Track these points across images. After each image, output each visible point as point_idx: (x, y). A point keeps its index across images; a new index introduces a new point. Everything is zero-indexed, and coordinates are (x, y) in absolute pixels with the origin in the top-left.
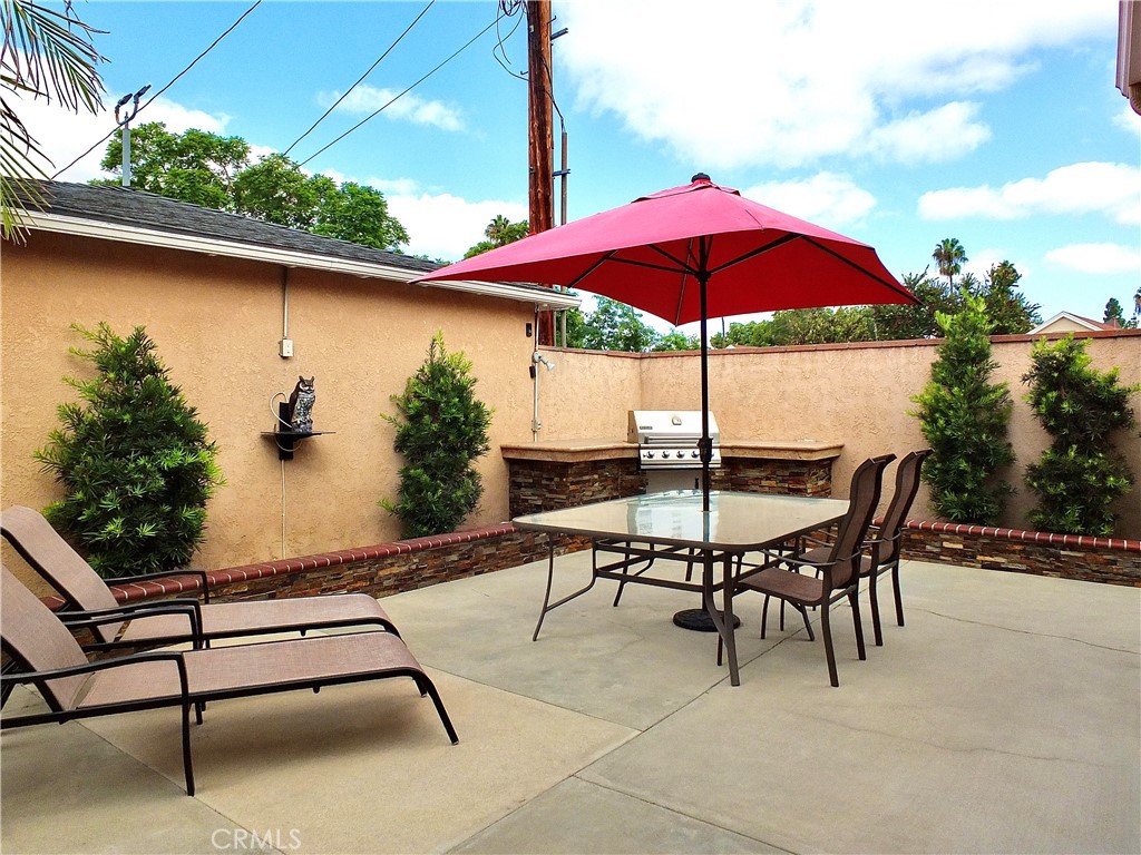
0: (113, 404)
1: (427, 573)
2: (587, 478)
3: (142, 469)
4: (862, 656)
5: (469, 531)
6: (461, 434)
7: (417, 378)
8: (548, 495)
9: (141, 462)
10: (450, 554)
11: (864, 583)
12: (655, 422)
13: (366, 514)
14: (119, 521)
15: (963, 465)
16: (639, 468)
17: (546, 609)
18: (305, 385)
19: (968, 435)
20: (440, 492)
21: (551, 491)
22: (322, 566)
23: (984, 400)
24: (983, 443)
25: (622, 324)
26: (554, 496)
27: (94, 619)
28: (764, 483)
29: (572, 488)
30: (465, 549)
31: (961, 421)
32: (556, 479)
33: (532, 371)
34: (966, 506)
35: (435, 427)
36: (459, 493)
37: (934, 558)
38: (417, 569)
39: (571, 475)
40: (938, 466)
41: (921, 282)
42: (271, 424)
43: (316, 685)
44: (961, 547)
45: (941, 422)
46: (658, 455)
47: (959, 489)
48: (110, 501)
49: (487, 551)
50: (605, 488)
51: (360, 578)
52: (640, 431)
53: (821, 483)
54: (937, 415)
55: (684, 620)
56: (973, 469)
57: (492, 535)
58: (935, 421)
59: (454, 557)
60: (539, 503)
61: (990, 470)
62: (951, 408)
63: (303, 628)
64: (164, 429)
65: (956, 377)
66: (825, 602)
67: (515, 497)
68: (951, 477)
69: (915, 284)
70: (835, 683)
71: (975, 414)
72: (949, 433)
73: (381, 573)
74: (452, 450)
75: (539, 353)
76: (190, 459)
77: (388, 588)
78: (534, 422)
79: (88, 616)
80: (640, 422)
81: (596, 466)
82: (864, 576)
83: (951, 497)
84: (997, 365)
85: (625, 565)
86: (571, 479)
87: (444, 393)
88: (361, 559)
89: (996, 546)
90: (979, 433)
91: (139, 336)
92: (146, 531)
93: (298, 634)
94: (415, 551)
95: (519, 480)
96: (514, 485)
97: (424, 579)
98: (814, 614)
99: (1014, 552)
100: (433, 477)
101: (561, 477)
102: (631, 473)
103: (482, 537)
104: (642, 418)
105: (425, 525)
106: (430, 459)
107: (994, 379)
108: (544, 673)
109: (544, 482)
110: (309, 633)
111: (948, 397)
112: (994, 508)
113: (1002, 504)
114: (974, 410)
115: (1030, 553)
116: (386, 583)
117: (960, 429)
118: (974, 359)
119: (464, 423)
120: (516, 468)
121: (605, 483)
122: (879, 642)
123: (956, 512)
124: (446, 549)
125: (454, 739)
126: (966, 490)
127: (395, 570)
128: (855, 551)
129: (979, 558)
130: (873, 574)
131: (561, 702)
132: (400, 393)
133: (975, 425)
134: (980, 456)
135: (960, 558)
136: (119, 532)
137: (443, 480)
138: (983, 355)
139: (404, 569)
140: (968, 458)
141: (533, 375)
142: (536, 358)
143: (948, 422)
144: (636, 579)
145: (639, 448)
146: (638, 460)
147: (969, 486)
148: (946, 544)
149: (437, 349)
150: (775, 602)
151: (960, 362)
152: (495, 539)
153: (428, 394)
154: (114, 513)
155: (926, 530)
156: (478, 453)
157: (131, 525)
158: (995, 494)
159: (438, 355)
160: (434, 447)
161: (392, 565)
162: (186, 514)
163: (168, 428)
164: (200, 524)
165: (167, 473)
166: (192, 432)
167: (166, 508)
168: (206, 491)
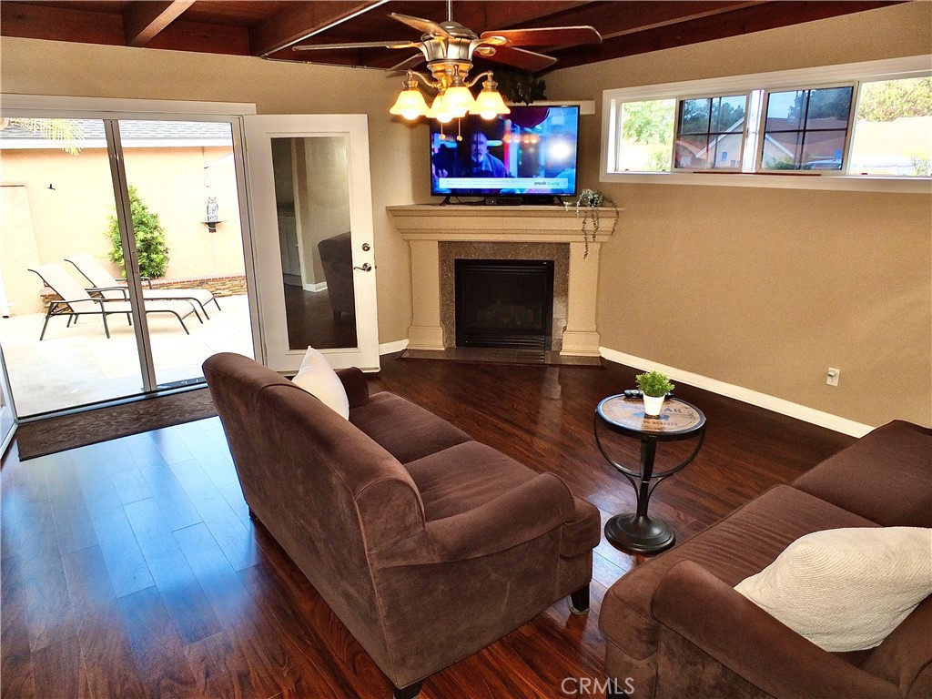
18: (213, 200)
22: (215, 280)
42: (204, 217)
64: (140, 224)
76: (150, 236)
79: (98, 289)
162: (153, 256)
163: (142, 223)
164: (162, 260)
165: (142, 241)
166: (152, 223)
167: (145, 254)
168: (161, 248)
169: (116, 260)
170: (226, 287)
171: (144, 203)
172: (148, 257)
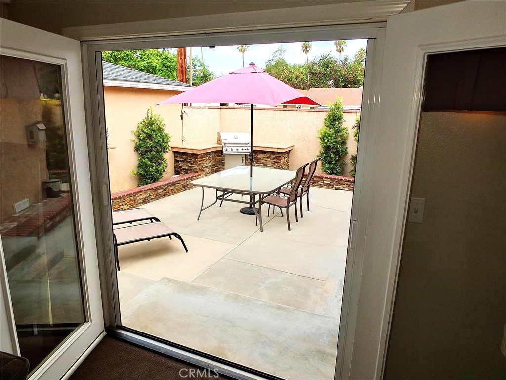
1: (152, 197)
2: (204, 159)
4: (297, 221)
5: (165, 181)
6: (161, 146)
7: (142, 123)
8: (190, 165)
10: (159, 190)
11: (299, 199)
12: (228, 137)
13: (125, 175)
15: (332, 155)
16: (222, 154)
17: (202, 210)
19: (334, 145)
20: (154, 168)
21: (191, 164)
22: (120, 198)
23: (340, 134)
24: (338, 148)
25: (199, 70)
26: (192, 166)
28: (266, 159)
29: (199, 163)
30: (164, 188)
31: (332, 141)
32: (193, 160)
33: (182, 116)
34: (332, 169)
35: (151, 144)
36: (161, 168)
37: (321, 186)
38: (149, 196)
39: (198, 158)
40: (324, 155)
41: (328, 58)
43: (149, 239)
44: (329, 182)
45: (326, 141)
46: (229, 150)
47: (330, 163)
49: (171, 188)
50: (210, 162)
51: (131, 201)
52: (223, 141)
53: (285, 159)
54: (325, 138)
55: (243, 211)
56: (335, 157)
57: (173, 182)
58: (324, 140)
59: (161, 191)
60: (187, 168)
61: (340, 157)
62: (329, 136)
63: (131, 222)
65: (332, 125)
66: (287, 207)
67: (177, 166)
68: (328, 159)
69: (325, 58)
70: (289, 229)
71: (337, 138)
72: (328, 144)
73: (138, 198)
74: (158, 152)
75: (184, 110)
78: (183, 137)
80: (223, 138)
81: (207, 154)
82: (299, 197)
83: (328, 166)
84: (345, 121)
85: (223, 196)
86: (199, 160)
87: (154, 131)
88: (131, 194)
89: (340, 182)
90: (337, 145)
94: (148, 190)
95: (178, 159)
96: (176, 161)
97: (151, 199)
98: (284, 210)
99: (345, 184)
100: (151, 161)
101: (195, 159)
102: (220, 156)
103: (170, 183)
104: (224, 136)
105: (149, 179)
106: (150, 155)
107: (343, 126)
108: (205, 230)
109: (188, 160)
111: (329, 132)
112: (340, 170)
113: (343, 168)
114: (336, 137)
115: (349, 185)
116: (139, 202)
117: (331, 143)
118: (338, 119)
119: (162, 142)
120: (177, 155)
122: (302, 217)
123: (329, 171)
124: (158, 188)
125: (187, 251)
126: (332, 164)
127: (142, 197)
128: (296, 191)
129: (334, 186)
130: (301, 196)
131: (213, 239)
132: (136, 130)
133: (336, 142)
134: (337, 153)
135: (329, 186)
137: (155, 163)
138: (341, 118)
139: (145, 196)
140: (334, 153)
141: (182, 118)
142: (183, 112)
143: (328, 141)
144: (226, 200)
145: (223, 147)
146: (222, 152)
147: (333, 162)
148: (325, 182)
149: (150, 113)
150: (272, 206)
151: (333, 120)
152: (174, 184)
153: (148, 131)
155: (319, 177)
156: (166, 152)
158: (341, 165)
159: (150, 116)
160: (151, 152)
161: (141, 195)
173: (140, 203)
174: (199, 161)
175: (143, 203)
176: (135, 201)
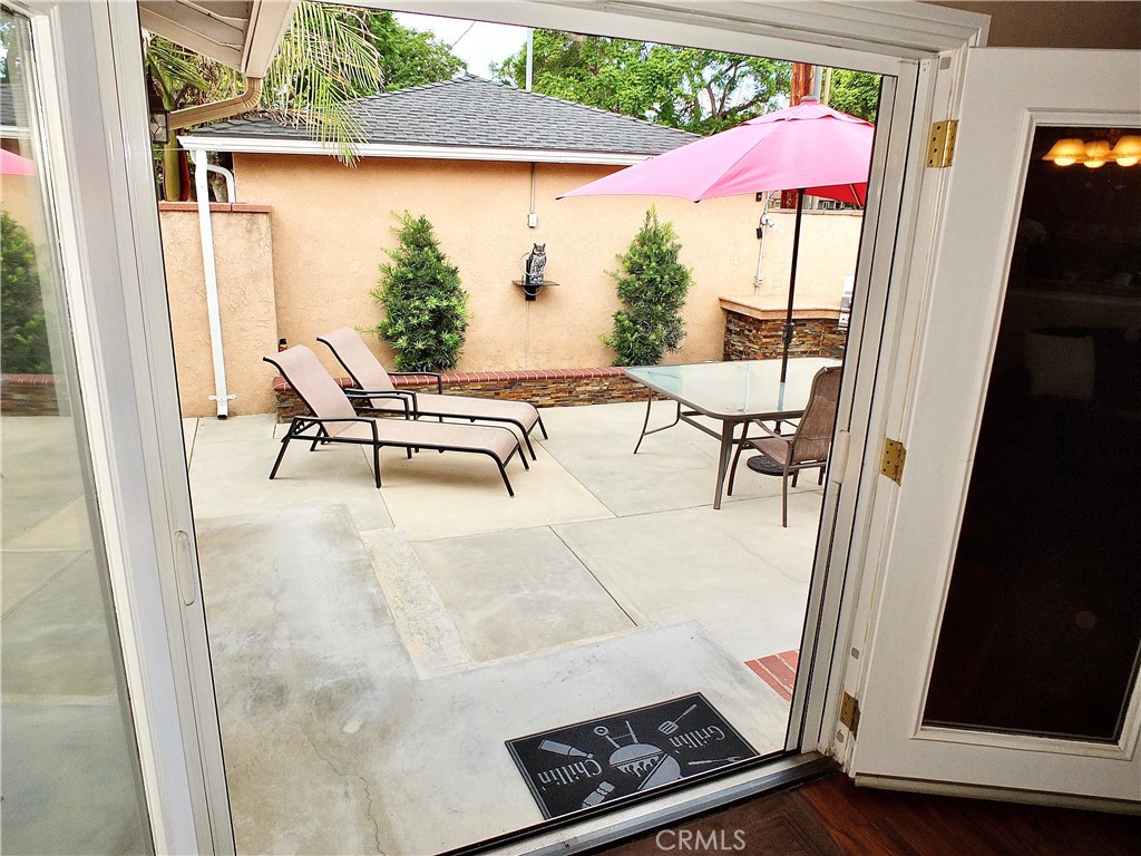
0: (404, 265)
1: (615, 394)
3: (417, 308)
8: (748, 344)
9: (417, 303)
13: (591, 343)
14: (405, 338)
17: (644, 434)
18: (539, 250)
20: (637, 335)
21: (750, 341)
22: (532, 379)
26: (751, 345)
27: (369, 395)
29: (764, 340)
32: (754, 331)
33: (760, 231)
36: (653, 337)
38: (608, 389)
39: (764, 330)
42: (520, 276)
43: (441, 449)
48: (400, 325)
50: (803, 343)
51: (560, 391)
63: (473, 419)
64: (431, 283)
67: (728, 341)
73: (578, 389)
74: (651, 302)
75: (768, 216)
76: (445, 303)
77: (584, 400)
78: (757, 278)
79: (365, 393)
86: (765, 333)
88: (562, 378)
91: (423, 221)
92: (420, 345)
93: (468, 421)
95: (731, 327)
96: (728, 330)
97: (613, 398)
100: (635, 322)
101: (758, 330)
108: (612, 473)
109: (746, 332)
110: (477, 422)
116: (581, 396)
120: (729, 318)
121: (804, 339)
125: (511, 494)
127: (589, 388)
131: (597, 491)
132: (624, 253)
136: (405, 345)
137: (644, 326)
139: (598, 388)
141: (759, 235)
142: (764, 222)
145: (840, 312)
149: (652, 220)
154: (401, 333)
157: (411, 341)
159: (652, 224)
160: (638, 299)
161: (587, 384)
162: (446, 336)
163: (435, 282)
164: (456, 343)
165: (432, 311)
166: (449, 285)
167: (433, 332)
168: (458, 323)
169: (388, 337)
170: (547, 392)
171: (441, 249)
172: (437, 337)
173: (581, 400)
174: (765, 337)
175: (590, 401)
176: (570, 392)
